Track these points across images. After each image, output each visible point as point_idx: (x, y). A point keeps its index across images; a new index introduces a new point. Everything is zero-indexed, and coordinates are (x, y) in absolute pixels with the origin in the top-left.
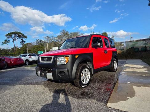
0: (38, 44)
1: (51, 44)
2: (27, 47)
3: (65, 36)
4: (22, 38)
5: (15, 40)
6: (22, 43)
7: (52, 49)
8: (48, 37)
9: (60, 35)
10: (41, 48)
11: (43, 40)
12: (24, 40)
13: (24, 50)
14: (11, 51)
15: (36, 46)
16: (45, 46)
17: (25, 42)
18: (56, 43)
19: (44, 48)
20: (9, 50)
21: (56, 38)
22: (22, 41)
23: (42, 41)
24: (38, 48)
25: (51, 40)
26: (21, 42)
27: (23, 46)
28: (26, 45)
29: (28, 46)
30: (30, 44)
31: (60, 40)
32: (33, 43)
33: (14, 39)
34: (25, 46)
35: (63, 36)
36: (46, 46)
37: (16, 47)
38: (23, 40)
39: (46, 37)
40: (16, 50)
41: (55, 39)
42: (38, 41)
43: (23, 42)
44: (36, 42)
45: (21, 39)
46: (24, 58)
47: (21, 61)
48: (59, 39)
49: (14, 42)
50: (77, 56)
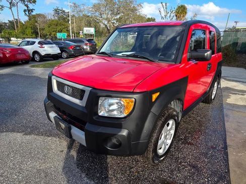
0: (56, 18)
1: (81, 19)
2: (36, 22)
3: (108, 7)
4: (26, 3)
5: (14, 5)
6: (27, 13)
7: (83, 31)
8: (75, 4)
9: (99, 4)
10: (64, 27)
11: (67, 11)
12: (31, 6)
13: (31, 28)
14: (9, 27)
15: (53, 21)
16: (70, 22)
17: (32, 10)
18: (91, 19)
19: (69, 27)
20: (5, 23)
21: (91, 9)
22: (26, 8)
23: (64, 11)
24: (57, 25)
25: (80, 11)
26: (25, 11)
27: (30, 19)
28: (34, 17)
29: (39, 20)
30: (43, 16)
31: (97, 14)
32: (48, 14)
33: (10, 3)
34: (33, 19)
35: (103, 5)
36: (72, 23)
37: (16, 19)
38: (28, 7)
39: (71, 4)
40: (17, 26)
41: (89, 12)
42: (57, 11)
43: (29, 11)
44: (53, 13)
45: (25, 5)
46: (30, 49)
47: (24, 54)
48: (96, 11)
49: (11, 9)
50: (155, 96)
